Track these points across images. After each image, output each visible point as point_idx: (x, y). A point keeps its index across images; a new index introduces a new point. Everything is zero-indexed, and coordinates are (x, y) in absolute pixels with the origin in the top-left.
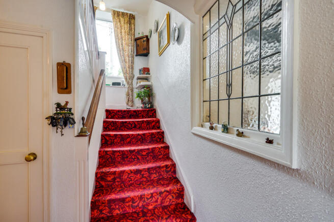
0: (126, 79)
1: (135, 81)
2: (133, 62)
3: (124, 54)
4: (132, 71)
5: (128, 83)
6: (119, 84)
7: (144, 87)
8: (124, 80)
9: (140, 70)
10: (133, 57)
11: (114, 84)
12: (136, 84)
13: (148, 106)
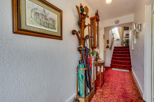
0: (121, 38)
1: (124, 38)
2: (123, 33)
3: (120, 31)
4: (123, 35)
5: (121, 39)
6: (119, 40)
7: (126, 40)
8: (120, 38)
9: (126, 35)
10: (123, 31)
11: (117, 40)
12: (124, 39)
13: (127, 45)
